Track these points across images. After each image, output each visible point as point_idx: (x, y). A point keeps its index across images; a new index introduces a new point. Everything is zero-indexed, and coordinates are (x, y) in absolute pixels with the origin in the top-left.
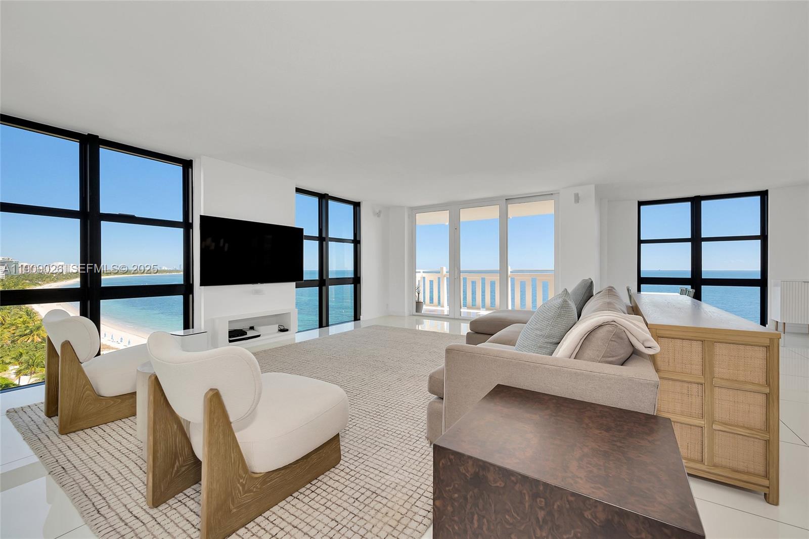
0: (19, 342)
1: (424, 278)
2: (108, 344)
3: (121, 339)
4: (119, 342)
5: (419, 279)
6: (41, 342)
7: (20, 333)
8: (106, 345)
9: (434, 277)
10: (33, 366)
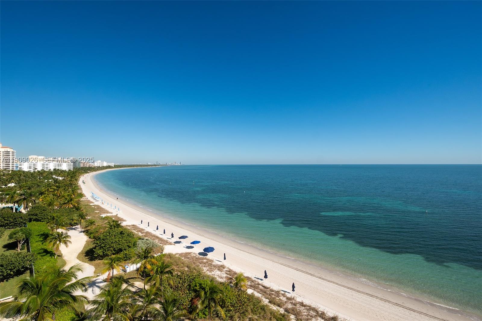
0: (62, 207)
4: (114, 208)
6: (73, 208)
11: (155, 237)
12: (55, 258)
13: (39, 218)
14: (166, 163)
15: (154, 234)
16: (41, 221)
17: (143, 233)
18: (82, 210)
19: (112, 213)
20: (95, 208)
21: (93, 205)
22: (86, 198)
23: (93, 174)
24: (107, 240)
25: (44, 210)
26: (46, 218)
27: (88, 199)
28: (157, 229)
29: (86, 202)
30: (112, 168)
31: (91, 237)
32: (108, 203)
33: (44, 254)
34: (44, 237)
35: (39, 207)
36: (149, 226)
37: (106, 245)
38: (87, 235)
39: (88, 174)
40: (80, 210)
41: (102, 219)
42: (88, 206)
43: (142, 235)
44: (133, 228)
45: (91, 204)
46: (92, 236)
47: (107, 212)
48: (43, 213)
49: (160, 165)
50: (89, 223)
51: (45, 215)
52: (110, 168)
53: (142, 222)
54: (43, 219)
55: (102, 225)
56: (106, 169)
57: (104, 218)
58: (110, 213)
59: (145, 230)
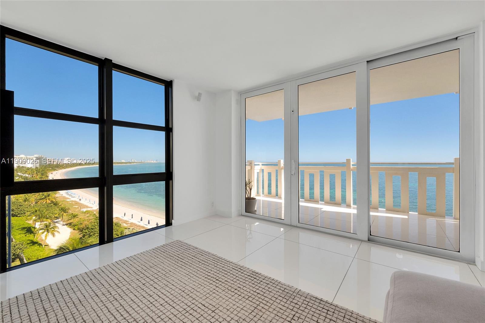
0: (39, 203)
1: (263, 170)
2: (87, 205)
3: (95, 202)
4: (93, 204)
5: (258, 171)
6: (51, 203)
7: (40, 198)
8: (86, 205)
9: (272, 169)
10: (42, 217)
11: (140, 227)
12: (43, 247)
13: (16, 213)
14: (142, 161)
15: (139, 225)
16: (17, 216)
17: (128, 224)
18: (60, 205)
19: (91, 208)
20: (73, 204)
21: (70, 201)
22: (60, 195)
23: (62, 171)
24: (95, 229)
25: (20, 206)
26: (23, 213)
27: (63, 196)
28: (141, 220)
29: (62, 198)
30: (82, 166)
31: (75, 229)
32: (86, 199)
33: (32, 244)
34: (26, 229)
35: (15, 203)
36: (132, 218)
37: (95, 233)
38: (70, 228)
39: (56, 172)
40: (58, 204)
41: (83, 213)
42: (65, 202)
43: (127, 225)
44: (117, 220)
45: (68, 200)
46: (76, 227)
47: (87, 207)
48: (19, 208)
49: (135, 163)
50: (72, 216)
51: (21, 210)
52: (81, 166)
53: (125, 214)
54: (19, 214)
55: (84, 218)
56: (76, 166)
57: (85, 212)
58: (89, 207)
59: (129, 221)
